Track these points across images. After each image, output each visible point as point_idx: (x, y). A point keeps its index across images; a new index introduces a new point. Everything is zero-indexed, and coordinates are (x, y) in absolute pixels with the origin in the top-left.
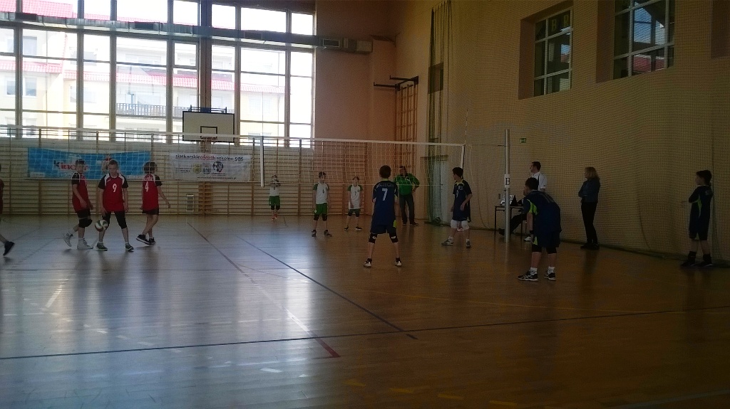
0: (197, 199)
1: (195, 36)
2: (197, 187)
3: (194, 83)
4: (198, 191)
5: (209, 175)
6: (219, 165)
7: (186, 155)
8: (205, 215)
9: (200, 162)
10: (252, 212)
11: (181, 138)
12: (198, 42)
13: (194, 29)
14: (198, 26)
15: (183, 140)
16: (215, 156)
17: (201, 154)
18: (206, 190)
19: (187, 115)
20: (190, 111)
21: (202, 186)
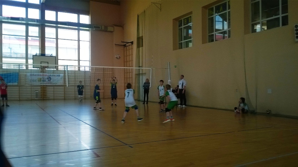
0: (40, 93)
1: (38, 23)
2: (40, 88)
3: (37, 43)
4: (40, 89)
5: (45, 83)
6: (49, 78)
7: (35, 74)
8: (44, 100)
9: (41, 77)
10: (65, 98)
11: (32, 67)
12: (39, 26)
13: (37, 21)
14: (39, 20)
15: (33, 68)
16: (47, 74)
17: (42, 74)
18: (44, 89)
19: (34, 57)
20: (36, 55)
21: (42, 87)
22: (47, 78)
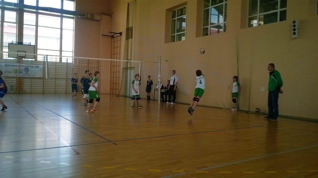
0: (16, 86)
1: (15, 8)
2: (15, 80)
3: (14, 31)
4: (15, 82)
5: (22, 74)
6: (27, 70)
7: (10, 64)
8: (19, 93)
9: (18, 68)
10: (43, 92)
11: (7, 56)
12: (17, 11)
13: (15, 5)
14: (17, 4)
16: (24, 65)
17: (18, 64)
18: (20, 81)
19: (10, 45)
20: (12, 43)
21: (18, 79)
22: (24, 70)
